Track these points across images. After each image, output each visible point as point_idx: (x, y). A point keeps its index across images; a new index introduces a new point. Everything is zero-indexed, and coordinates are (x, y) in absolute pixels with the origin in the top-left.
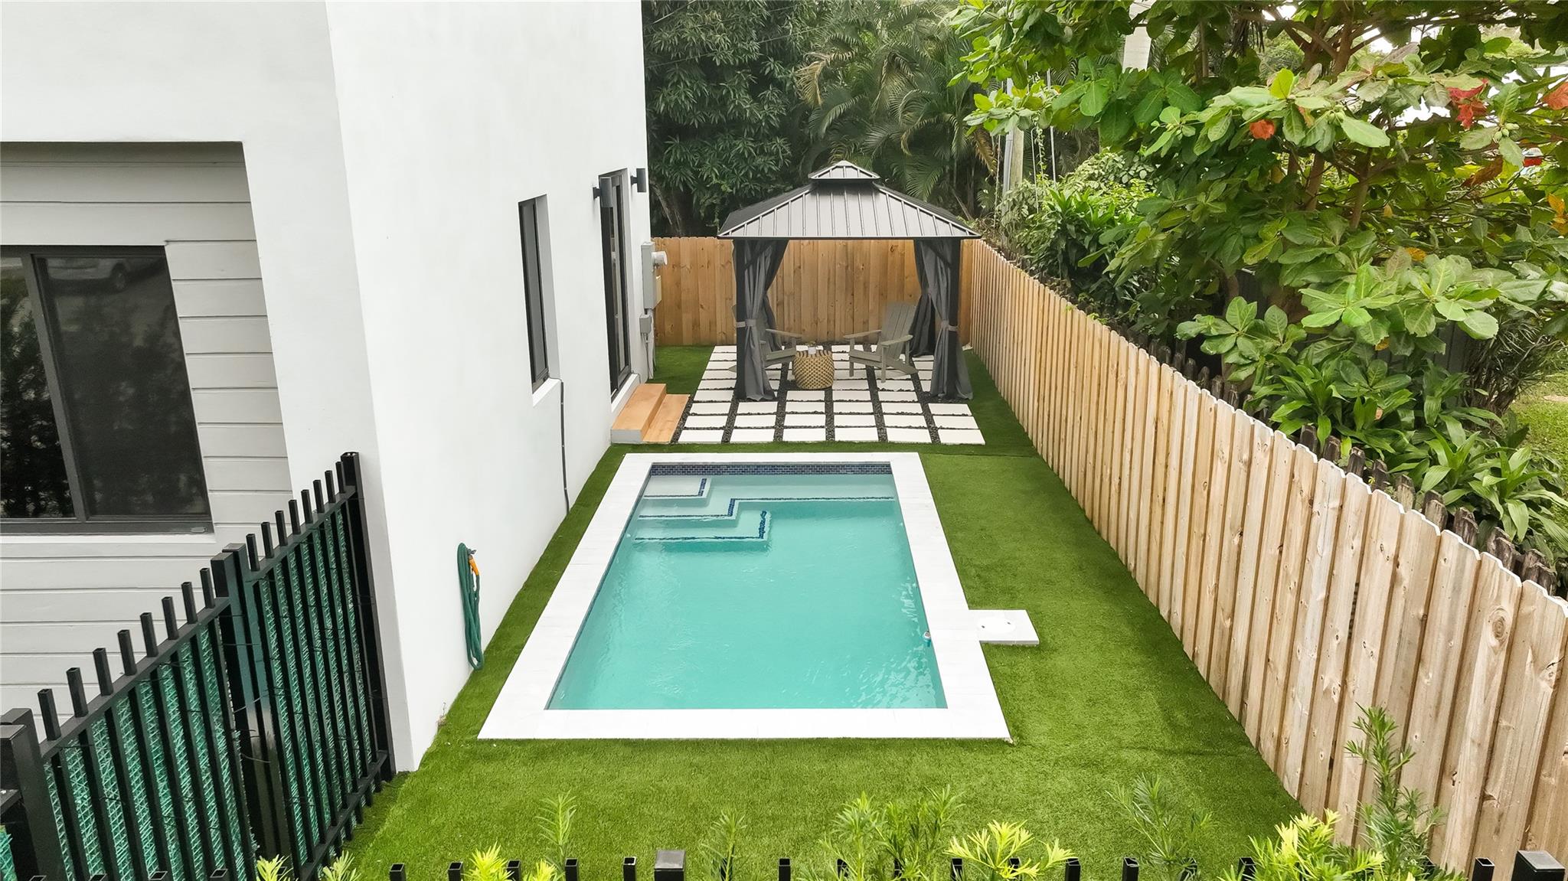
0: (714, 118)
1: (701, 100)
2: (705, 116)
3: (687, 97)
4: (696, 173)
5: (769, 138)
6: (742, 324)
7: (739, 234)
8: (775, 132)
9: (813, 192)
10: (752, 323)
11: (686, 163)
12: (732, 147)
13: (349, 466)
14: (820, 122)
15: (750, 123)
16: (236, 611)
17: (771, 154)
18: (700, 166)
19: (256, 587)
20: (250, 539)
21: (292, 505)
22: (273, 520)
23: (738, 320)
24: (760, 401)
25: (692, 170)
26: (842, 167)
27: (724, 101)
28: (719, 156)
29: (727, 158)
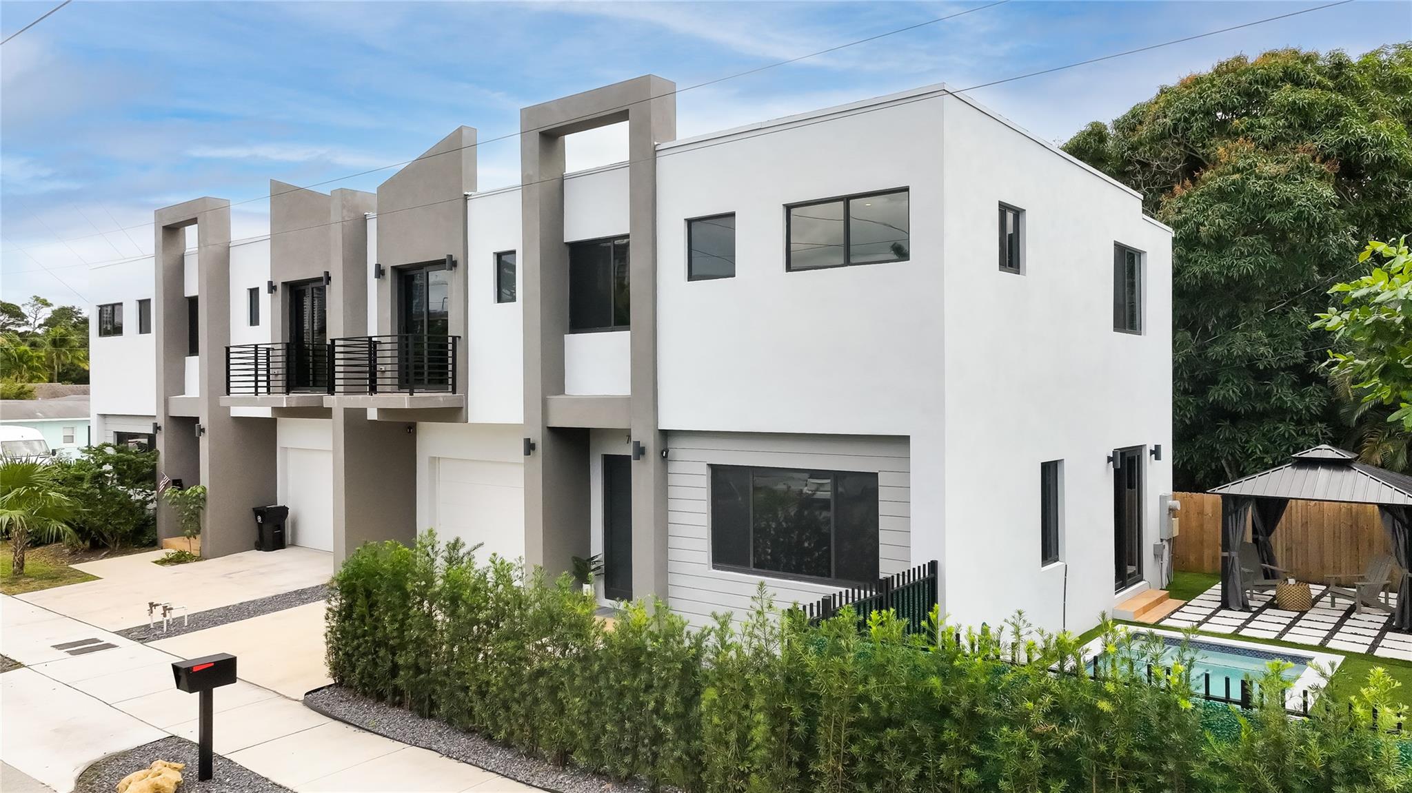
0: (1259, 407)
1: (1246, 395)
2: (1251, 405)
3: (1233, 391)
4: (1243, 448)
5: (1312, 422)
6: (1226, 554)
7: (1225, 491)
8: (1314, 419)
9: (1293, 466)
10: (1234, 554)
11: (1234, 439)
12: (1276, 429)
13: (933, 566)
14: (1352, 413)
15: (1292, 411)
16: (884, 597)
17: (1311, 435)
18: (1247, 442)
19: (892, 594)
20: (893, 577)
21: (909, 571)
22: (901, 574)
23: (1223, 551)
24: (1239, 611)
25: (1240, 446)
26: (1321, 449)
27: (1268, 394)
28: (1264, 435)
29: (1271, 437)
